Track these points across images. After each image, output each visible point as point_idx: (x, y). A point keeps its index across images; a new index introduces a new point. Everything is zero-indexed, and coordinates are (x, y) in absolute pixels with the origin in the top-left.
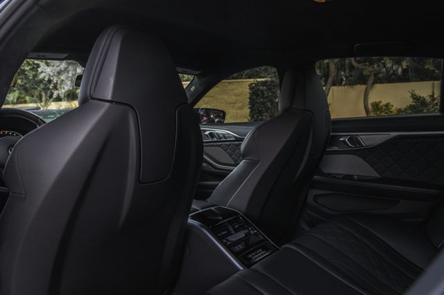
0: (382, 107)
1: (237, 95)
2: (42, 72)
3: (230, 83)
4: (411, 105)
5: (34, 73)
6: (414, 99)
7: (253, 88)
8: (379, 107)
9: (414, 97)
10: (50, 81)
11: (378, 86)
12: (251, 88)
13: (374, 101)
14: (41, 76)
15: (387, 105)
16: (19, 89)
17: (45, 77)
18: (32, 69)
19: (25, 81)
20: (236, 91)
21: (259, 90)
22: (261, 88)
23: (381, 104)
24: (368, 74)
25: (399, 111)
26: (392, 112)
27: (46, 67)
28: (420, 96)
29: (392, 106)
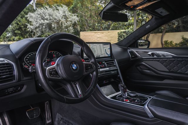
0: (168, 43)
1: (111, 37)
2: (29, 28)
3: (108, 32)
4: (181, 42)
5: (25, 29)
6: (183, 39)
7: (120, 34)
8: (167, 42)
9: (183, 38)
10: (32, 32)
11: (167, 34)
12: (119, 34)
13: (165, 40)
14: (28, 30)
15: (171, 42)
16: (19, 35)
17: (30, 30)
18: (24, 27)
19: (22, 32)
20: (111, 36)
21: (122, 35)
22: (123, 34)
23: (168, 41)
24: (164, 29)
25: (176, 44)
26: (173, 45)
27: (30, 26)
28: (186, 38)
29: (173, 42)
